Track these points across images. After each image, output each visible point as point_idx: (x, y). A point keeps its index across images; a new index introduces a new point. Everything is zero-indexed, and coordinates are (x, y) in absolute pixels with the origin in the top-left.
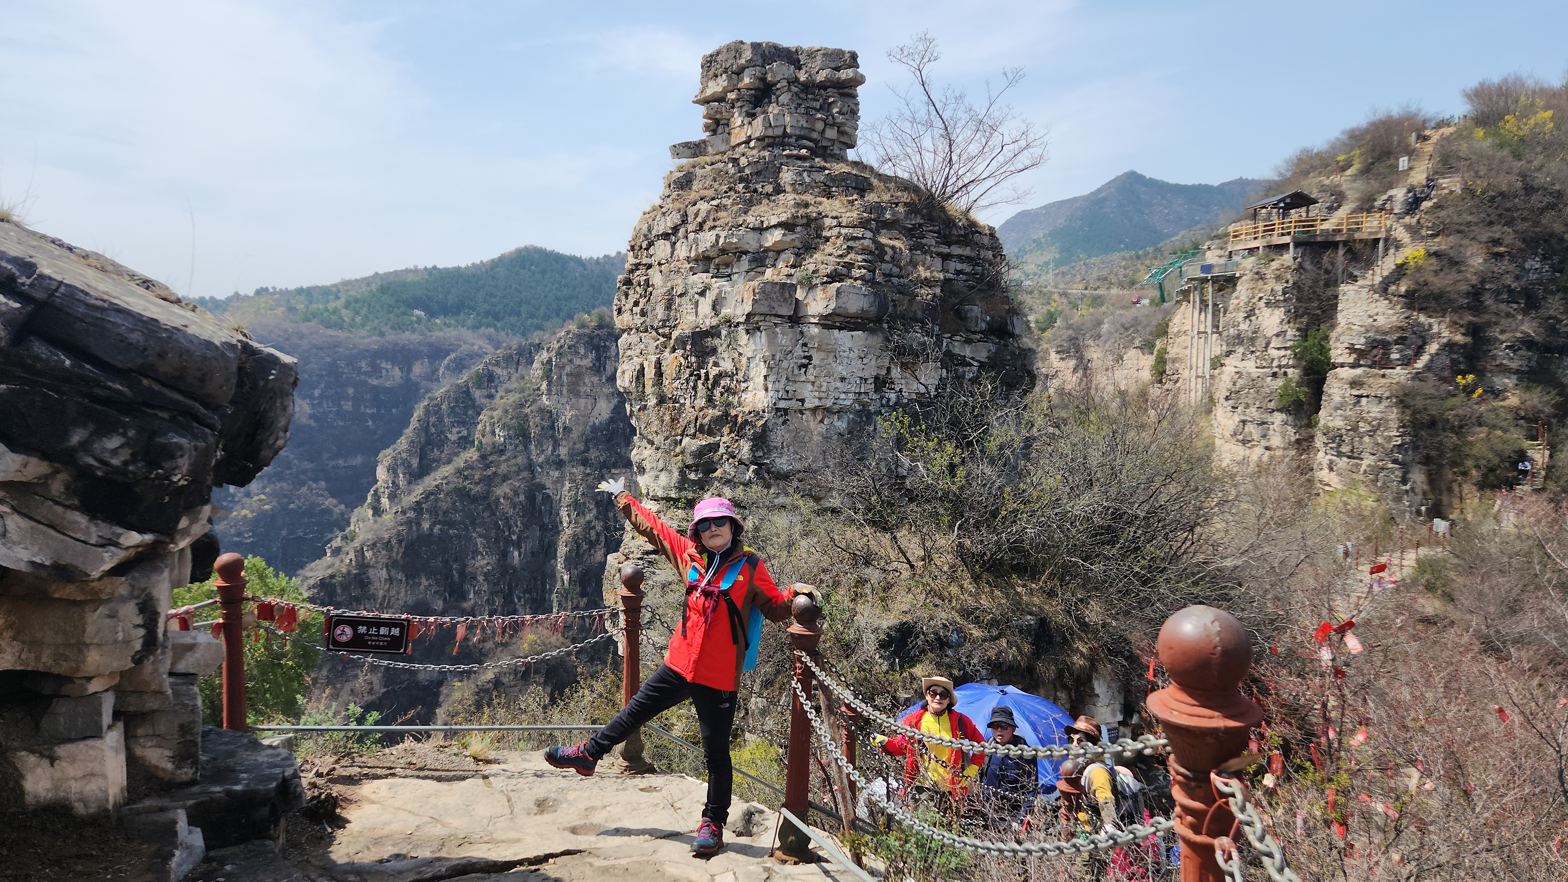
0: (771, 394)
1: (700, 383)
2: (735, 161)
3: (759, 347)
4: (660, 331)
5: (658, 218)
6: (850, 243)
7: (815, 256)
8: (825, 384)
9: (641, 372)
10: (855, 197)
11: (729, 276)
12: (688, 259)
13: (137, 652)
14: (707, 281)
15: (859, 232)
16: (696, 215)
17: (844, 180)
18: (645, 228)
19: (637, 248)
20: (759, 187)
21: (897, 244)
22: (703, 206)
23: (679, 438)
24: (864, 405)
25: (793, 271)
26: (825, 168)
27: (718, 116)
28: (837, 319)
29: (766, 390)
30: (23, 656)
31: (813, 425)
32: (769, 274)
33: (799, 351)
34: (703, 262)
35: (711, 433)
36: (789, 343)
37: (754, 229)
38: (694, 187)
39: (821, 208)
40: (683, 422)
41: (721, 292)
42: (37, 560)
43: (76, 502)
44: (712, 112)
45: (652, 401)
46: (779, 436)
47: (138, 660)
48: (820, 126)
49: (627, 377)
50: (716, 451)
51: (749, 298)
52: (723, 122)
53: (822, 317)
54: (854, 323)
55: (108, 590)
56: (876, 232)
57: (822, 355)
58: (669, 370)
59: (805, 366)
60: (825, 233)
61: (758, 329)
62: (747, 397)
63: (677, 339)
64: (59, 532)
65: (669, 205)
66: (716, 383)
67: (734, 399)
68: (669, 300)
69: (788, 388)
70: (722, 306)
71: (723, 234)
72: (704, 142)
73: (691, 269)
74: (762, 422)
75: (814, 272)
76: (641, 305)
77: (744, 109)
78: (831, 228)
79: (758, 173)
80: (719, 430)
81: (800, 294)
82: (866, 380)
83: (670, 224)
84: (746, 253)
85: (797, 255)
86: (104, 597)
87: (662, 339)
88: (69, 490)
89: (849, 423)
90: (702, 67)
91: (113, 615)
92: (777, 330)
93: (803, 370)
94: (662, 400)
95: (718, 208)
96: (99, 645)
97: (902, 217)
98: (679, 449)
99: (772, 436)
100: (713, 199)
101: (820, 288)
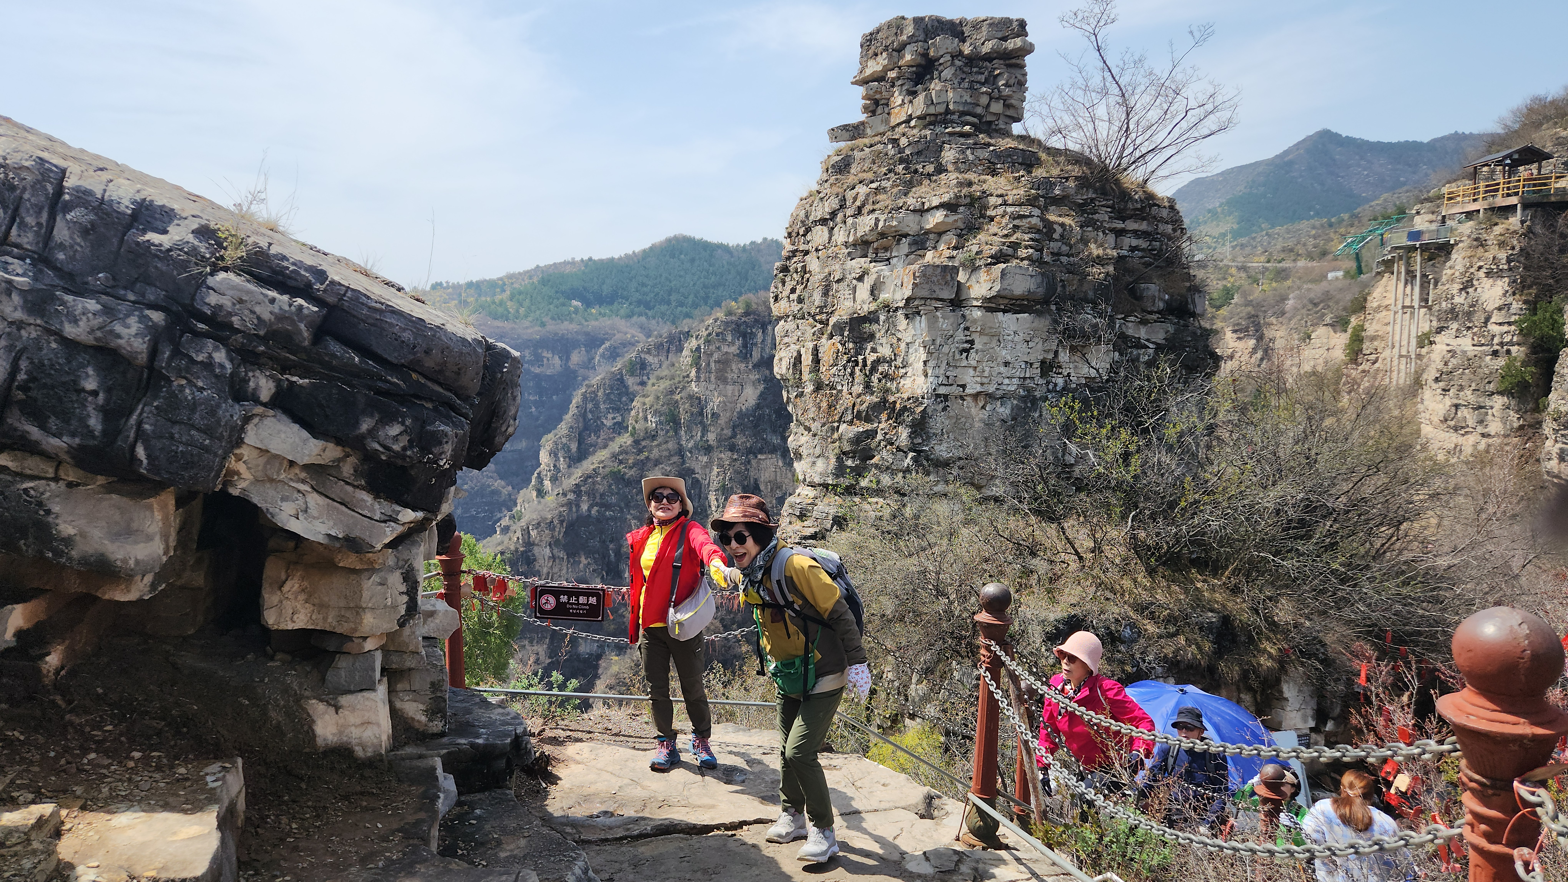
0: (931, 379)
1: (857, 369)
2: (895, 142)
3: (919, 332)
4: (817, 318)
5: (815, 204)
6: (1016, 222)
7: (979, 236)
8: (987, 369)
9: (798, 359)
10: (1022, 173)
11: (888, 260)
12: (846, 244)
13: (401, 616)
14: (866, 266)
15: (1026, 210)
16: (855, 199)
17: (1010, 156)
18: (802, 214)
19: (794, 234)
20: (919, 167)
21: (1067, 221)
22: (862, 190)
23: (836, 424)
24: (1029, 390)
25: (955, 253)
26: (989, 145)
27: (877, 97)
28: (1001, 301)
29: (926, 376)
30: (314, 617)
31: (974, 411)
32: (930, 256)
33: (960, 335)
34: (862, 246)
35: (868, 419)
36: (950, 327)
37: (915, 211)
38: (853, 171)
39: (985, 187)
40: (840, 408)
41: (879, 276)
42: (333, 532)
43: (363, 482)
44: (871, 93)
45: (809, 388)
46: (938, 422)
47: (402, 624)
48: (984, 100)
49: (785, 364)
50: (874, 438)
51: (908, 282)
52: (882, 102)
53: (985, 300)
54: (1019, 306)
55: (383, 561)
56: (1045, 209)
57: (985, 339)
58: (827, 356)
59: (967, 351)
60: (990, 213)
61: (918, 313)
62: (906, 383)
63: (834, 325)
64: (349, 508)
65: (827, 190)
66: (874, 369)
67: (892, 386)
68: (827, 285)
69: (948, 374)
70: (880, 291)
71: (882, 218)
72: (863, 123)
73: (849, 254)
74: (921, 408)
75: (977, 253)
76: (798, 292)
77: (905, 88)
78: (996, 207)
79: (919, 153)
80: (877, 417)
81: (962, 277)
82: (1031, 364)
83: (828, 210)
84: (906, 236)
85: (959, 236)
86: (377, 567)
87: (819, 326)
88: (357, 472)
89: (1012, 409)
90: (862, 46)
91: (382, 584)
92: (938, 314)
93: (965, 354)
94: (819, 387)
95: (877, 191)
96: (372, 609)
97: (1072, 192)
98: (836, 435)
99: (932, 422)
100: (873, 182)
101: (983, 270)
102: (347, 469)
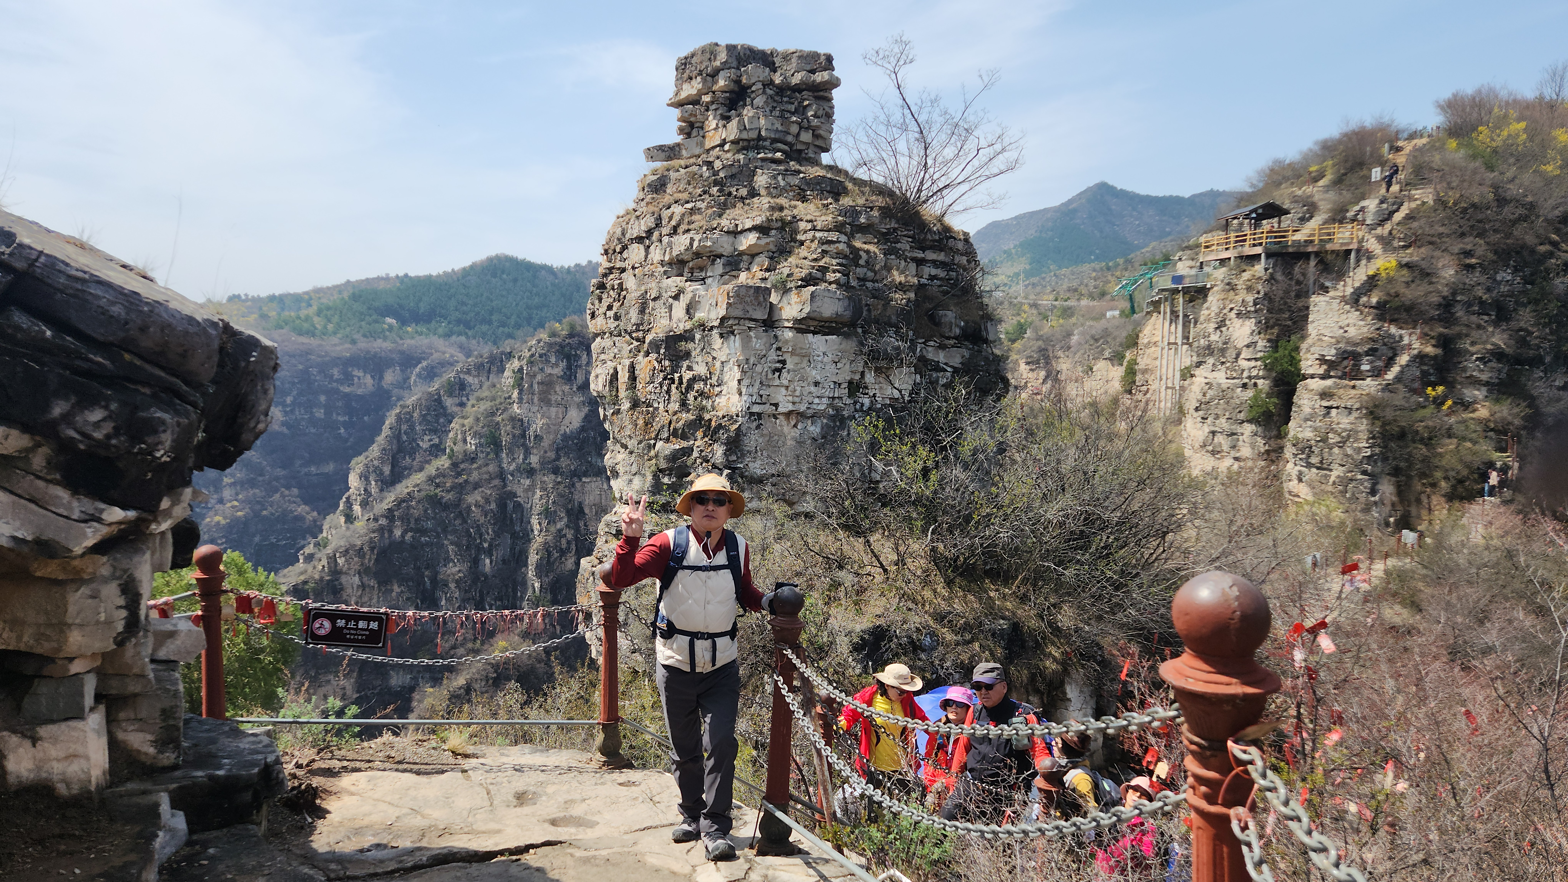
0: (745, 398)
1: (673, 387)
2: (710, 164)
3: (733, 351)
4: (634, 335)
5: (632, 222)
6: (825, 247)
7: (790, 260)
8: (798, 389)
9: (615, 376)
10: (830, 200)
11: (703, 279)
12: (662, 263)
13: (119, 634)
14: (682, 284)
15: (833, 236)
16: (671, 218)
17: (818, 184)
18: (619, 231)
19: (610, 251)
20: (733, 190)
22: (678, 210)
23: (652, 442)
24: (838, 410)
25: (767, 274)
26: (799, 172)
27: (692, 120)
28: (811, 323)
29: (740, 394)
31: (786, 429)
32: (743, 277)
33: (773, 355)
34: (678, 265)
35: (684, 437)
36: (762, 347)
37: (728, 232)
38: (668, 191)
39: (795, 211)
40: (656, 426)
41: (695, 295)
42: (19, 534)
43: (58, 476)
44: (686, 115)
45: (626, 405)
46: (752, 440)
47: (120, 642)
48: (794, 129)
49: (601, 380)
50: (690, 455)
51: (723, 302)
52: (697, 125)
53: (796, 321)
54: (828, 327)
55: (90, 570)
56: (851, 236)
57: (796, 359)
58: (643, 373)
59: (779, 370)
60: (800, 237)
61: (732, 333)
62: (721, 401)
63: (650, 343)
64: (41, 507)
65: (643, 208)
66: (690, 387)
67: (707, 403)
68: (643, 304)
69: (761, 392)
70: (695, 310)
71: (697, 238)
72: (678, 145)
73: (665, 272)
74: (736, 426)
75: (788, 276)
76: (615, 309)
77: (719, 112)
78: (805, 232)
79: (733, 176)
80: (693, 434)
81: (774, 298)
82: (840, 385)
83: (644, 228)
84: (720, 256)
85: (771, 258)
86: (86, 577)
87: (636, 343)
88: (50, 464)
89: (822, 428)
90: (677, 69)
91: (93, 597)
92: (752, 334)
93: (777, 374)
94: (635, 404)
95: (692, 211)
96: (81, 626)
97: (877, 221)
98: (652, 453)
99: (746, 440)
100: (687, 202)
101: (794, 291)
102: (38, 461)
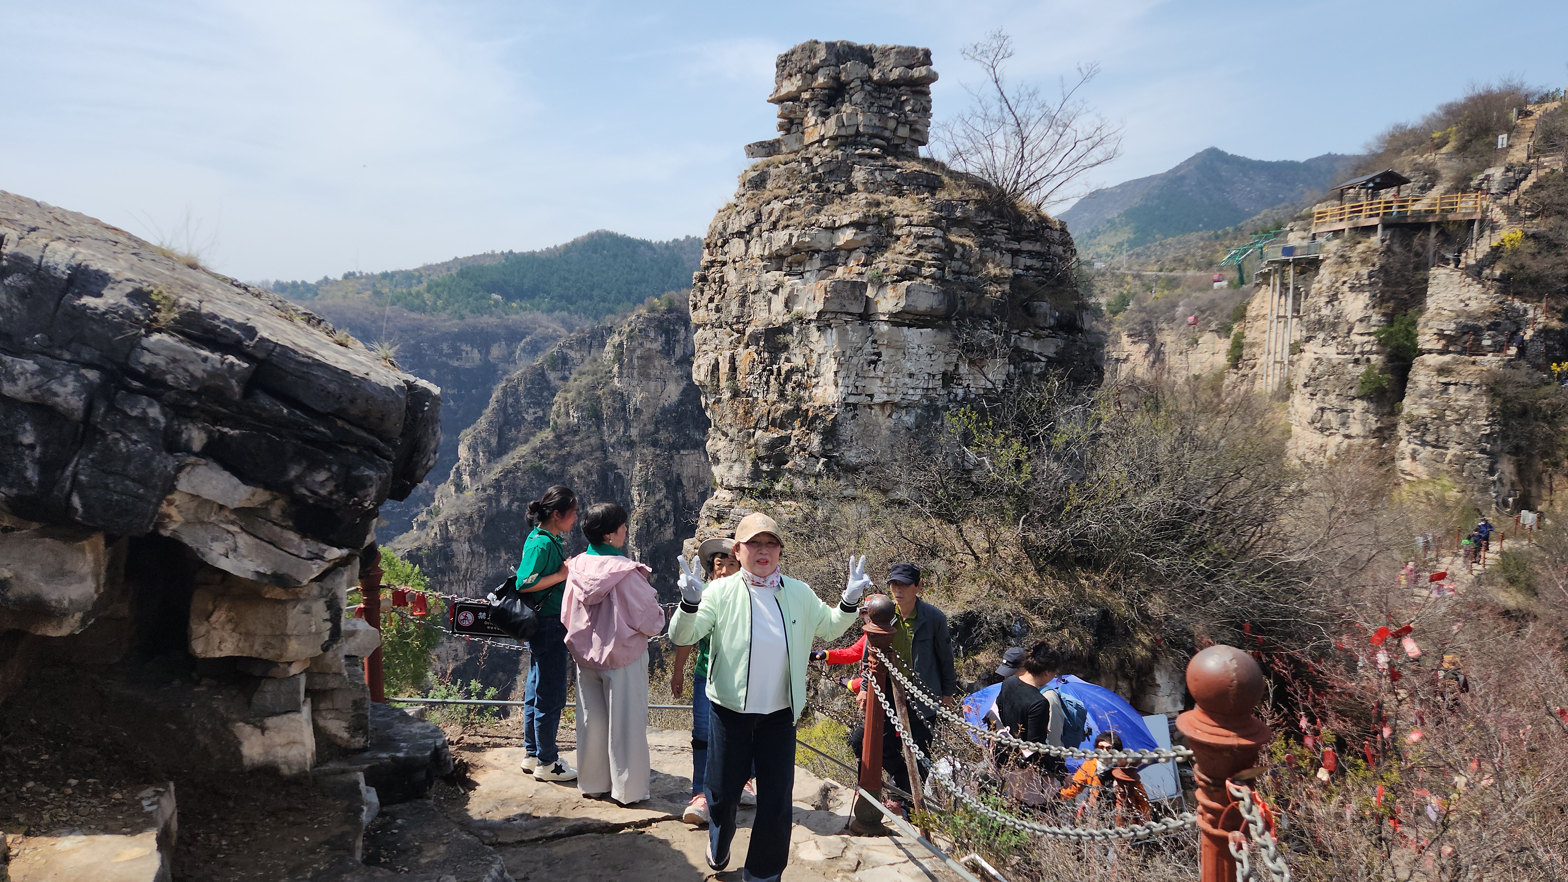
0: (841, 389)
1: (772, 378)
2: (808, 160)
3: (830, 344)
4: (735, 327)
5: (732, 217)
6: (920, 242)
7: (886, 255)
8: (893, 380)
9: (716, 367)
10: (926, 195)
11: (801, 274)
12: (762, 257)
13: (325, 642)
14: (780, 279)
15: (929, 231)
16: (770, 214)
17: (915, 178)
18: (720, 226)
19: (712, 245)
20: (831, 185)
21: (967, 241)
22: (777, 206)
23: (752, 431)
24: (932, 400)
25: (864, 269)
26: (896, 167)
27: (792, 116)
28: (906, 316)
29: (837, 385)
30: (241, 645)
31: (881, 419)
32: (840, 272)
33: (868, 348)
34: (776, 260)
35: (782, 426)
36: (859, 340)
37: (826, 228)
38: (768, 187)
39: (892, 207)
40: (756, 416)
41: (793, 290)
42: (261, 570)
43: (291, 524)
44: (786, 112)
45: (726, 395)
46: (848, 430)
47: (325, 649)
48: (892, 124)
49: (703, 371)
50: (788, 443)
51: (820, 296)
52: (796, 121)
53: (892, 315)
54: (923, 321)
55: (309, 593)
56: (946, 230)
57: (891, 351)
58: (743, 364)
59: (875, 362)
60: (896, 232)
61: (829, 326)
62: (818, 392)
63: (750, 335)
64: (278, 548)
65: (743, 204)
66: (788, 378)
67: (805, 394)
68: (743, 297)
69: (857, 384)
70: (794, 304)
71: (796, 234)
72: (778, 141)
73: (765, 266)
74: (832, 417)
75: (884, 270)
76: (716, 301)
77: (818, 109)
78: (902, 227)
79: (831, 172)
80: (791, 424)
81: (870, 292)
82: (934, 376)
83: (744, 223)
84: (818, 251)
85: (868, 253)
86: (302, 598)
87: (736, 335)
88: (284, 513)
89: (916, 418)
90: (777, 66)
91: (307, 612)
92: (848, 327)
93: (873, 366)
94: (736, 394)
95: (791, 207)
96: (298, 636)
97: (972, 214)
98: (752, 441)
99: (842, 430)
100: (787, 198)
101: (890, 286)
